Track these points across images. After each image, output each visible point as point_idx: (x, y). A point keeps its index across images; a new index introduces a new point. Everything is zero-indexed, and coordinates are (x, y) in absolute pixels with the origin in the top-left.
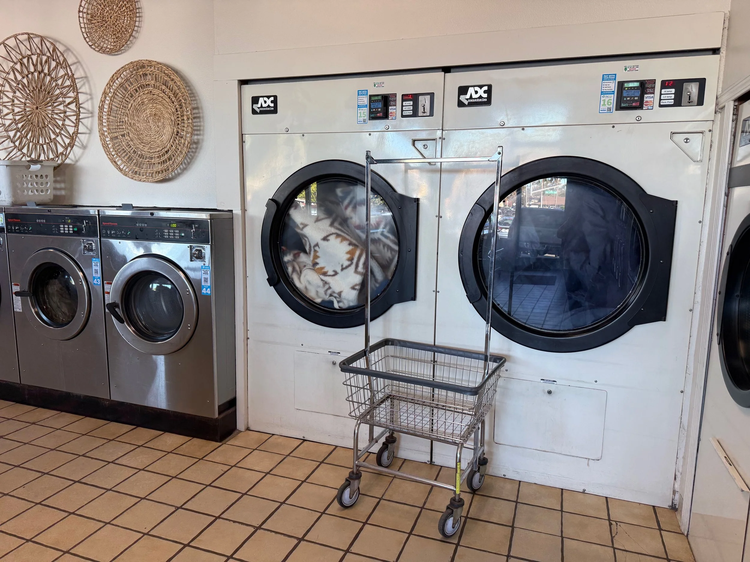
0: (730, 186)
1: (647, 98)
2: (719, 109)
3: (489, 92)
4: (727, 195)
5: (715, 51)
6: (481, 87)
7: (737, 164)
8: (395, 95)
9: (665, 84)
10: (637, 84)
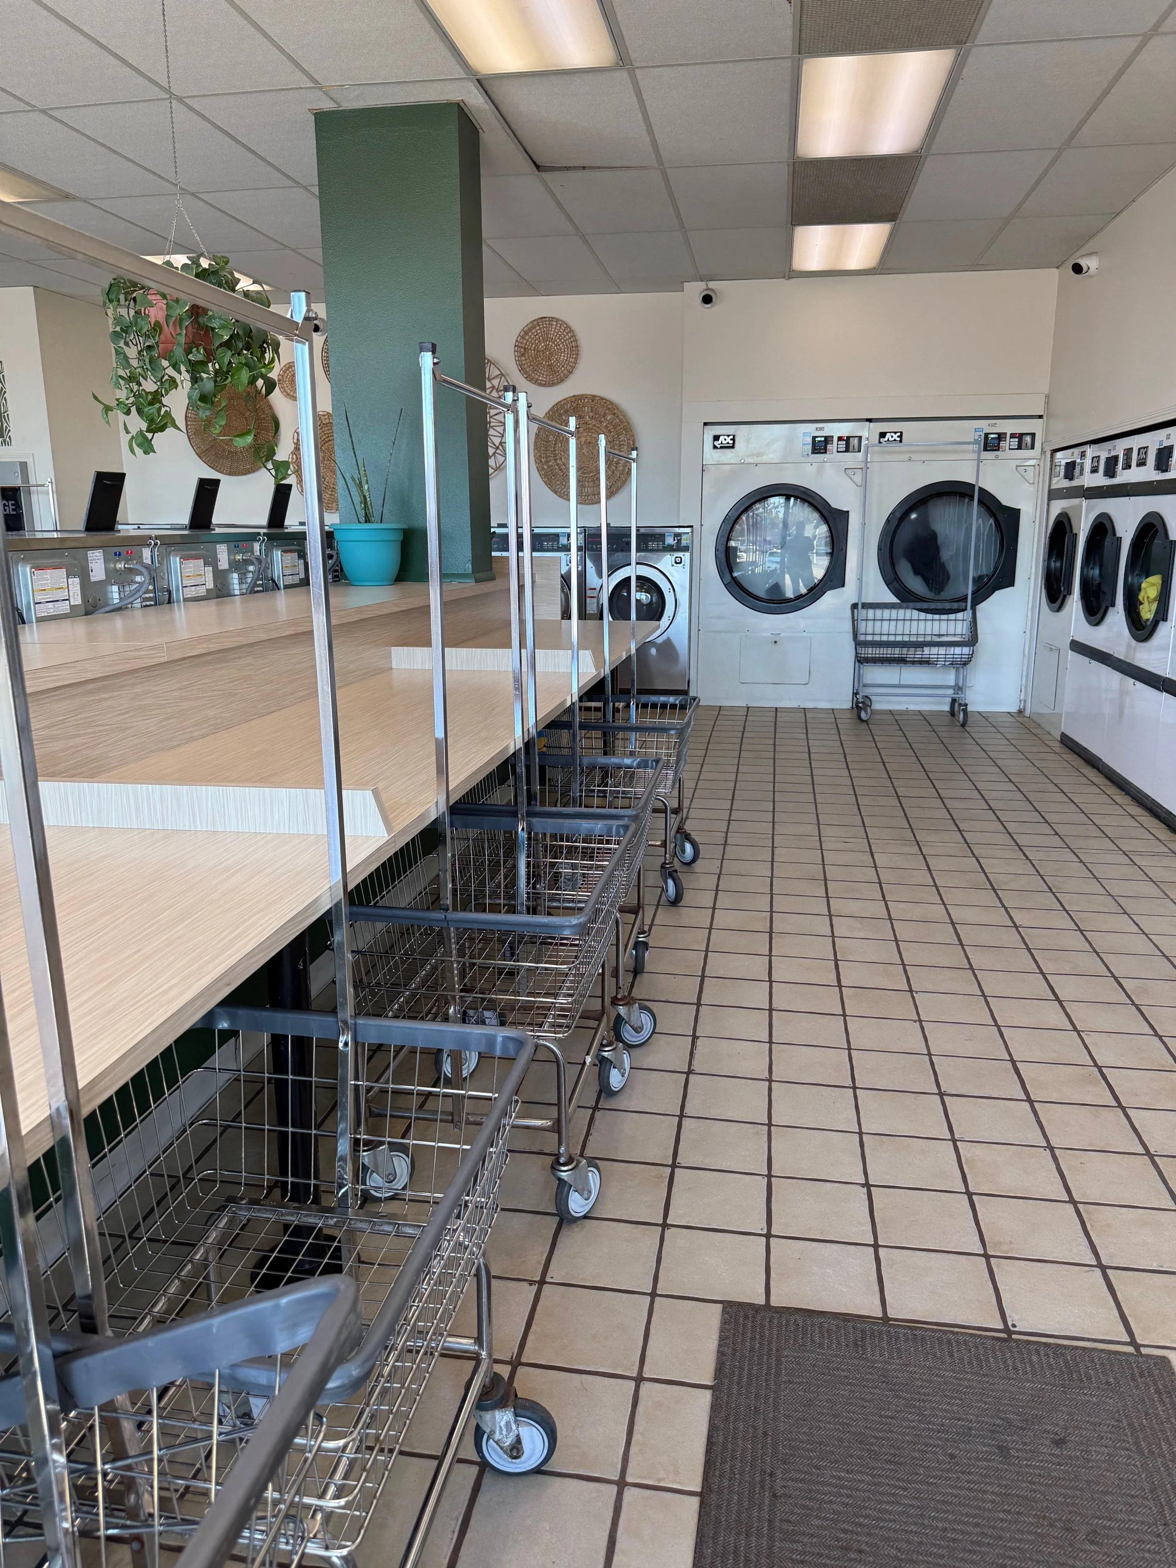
0: (1049, 499)
1: (1002, 444)
2: (1043, 452)
3: (901, 436)
4: (1048, 505)
5: (1041, 417)
6: (895, 433)
7: (1053, 487)
8: (832, 437)
9: (1013, 436)
10: (996, 436)
